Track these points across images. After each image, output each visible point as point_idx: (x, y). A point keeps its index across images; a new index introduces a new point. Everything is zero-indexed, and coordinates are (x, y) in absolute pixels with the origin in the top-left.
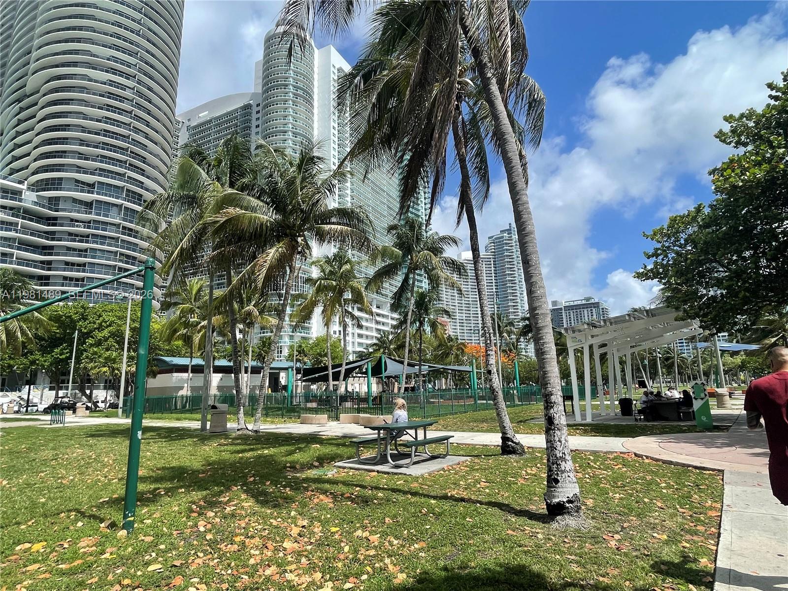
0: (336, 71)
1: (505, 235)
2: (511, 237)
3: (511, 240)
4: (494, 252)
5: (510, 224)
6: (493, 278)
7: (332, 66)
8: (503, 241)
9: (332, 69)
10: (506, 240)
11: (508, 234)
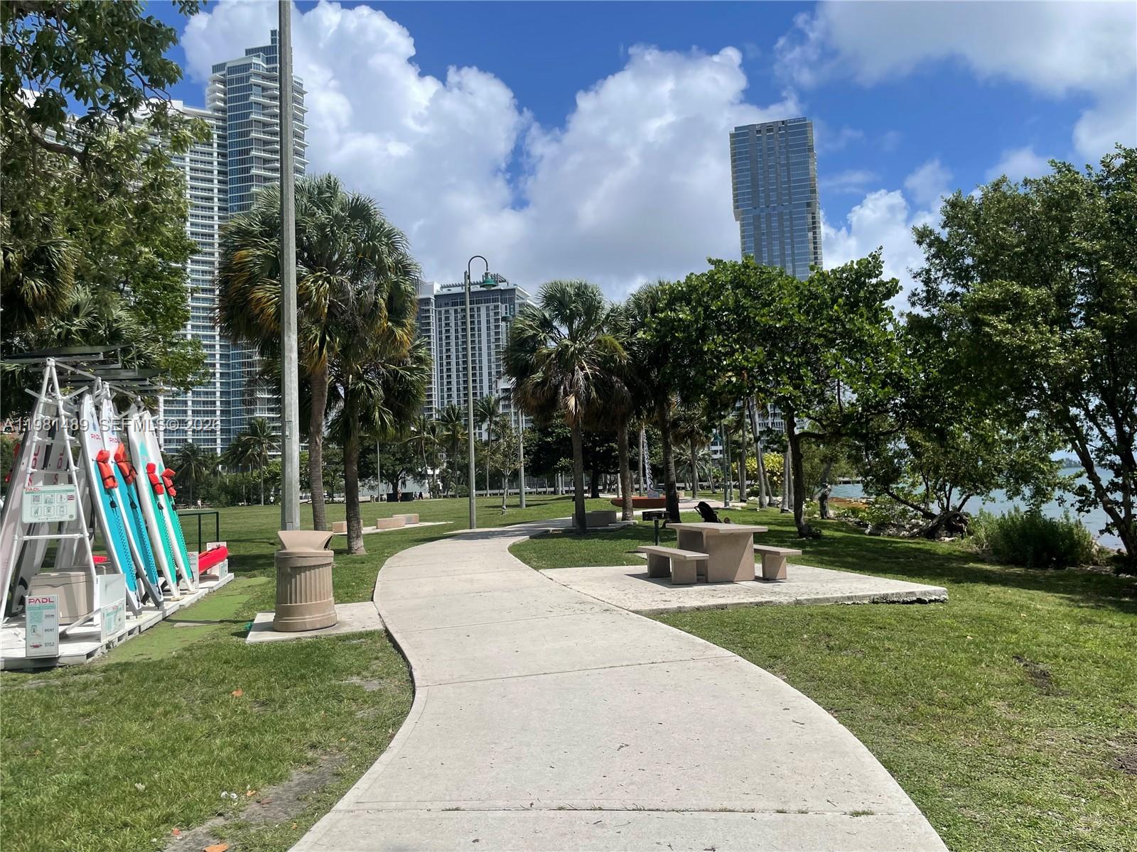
1: (255, 60)
4: (223, 111)
6: (216, 185)
8: (248, 78)
10: (257, 75)
11: (268, 61)
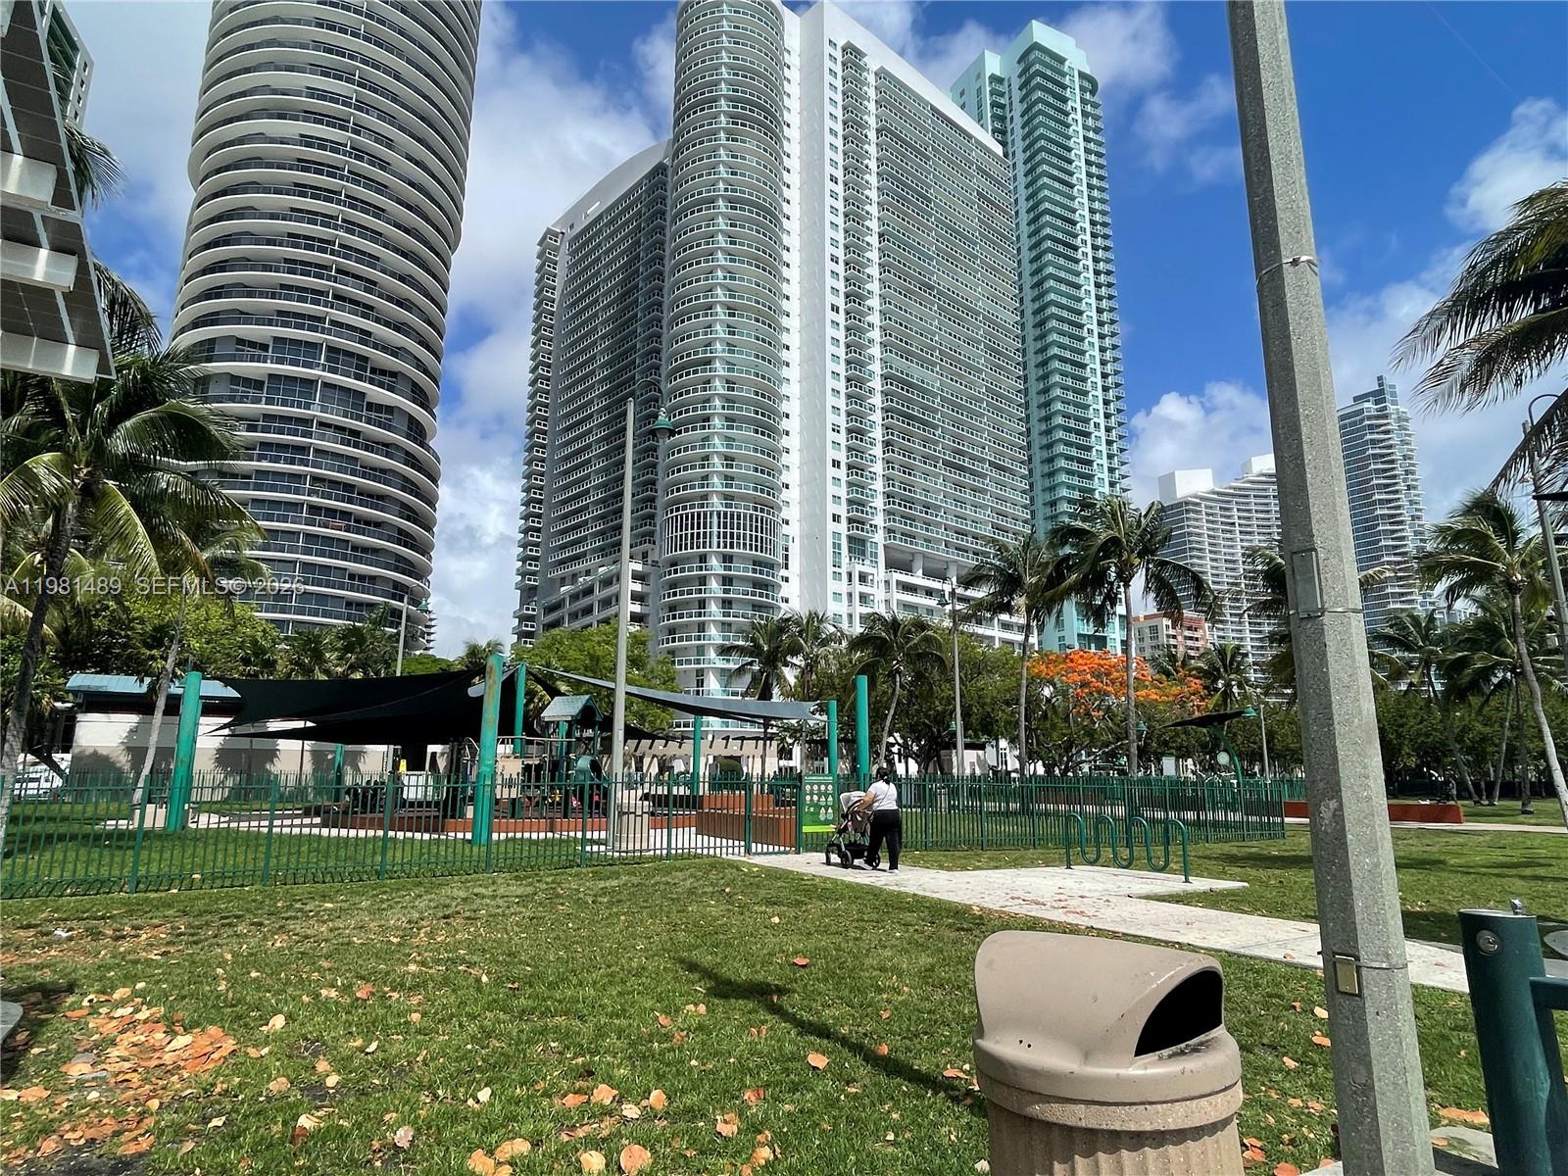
0: (838, 54)
1: (1366, 405)
2: (1385, 408)
3: (1386, 417)
5: (1380, 378)
7: (826, 42)
8: (1362, 420)
9: (828, 49)
10: (1369, 418)
